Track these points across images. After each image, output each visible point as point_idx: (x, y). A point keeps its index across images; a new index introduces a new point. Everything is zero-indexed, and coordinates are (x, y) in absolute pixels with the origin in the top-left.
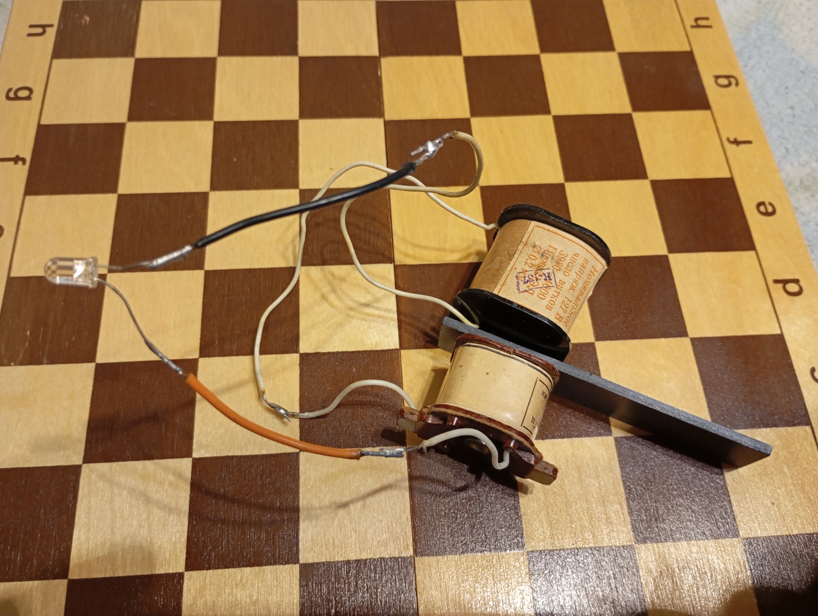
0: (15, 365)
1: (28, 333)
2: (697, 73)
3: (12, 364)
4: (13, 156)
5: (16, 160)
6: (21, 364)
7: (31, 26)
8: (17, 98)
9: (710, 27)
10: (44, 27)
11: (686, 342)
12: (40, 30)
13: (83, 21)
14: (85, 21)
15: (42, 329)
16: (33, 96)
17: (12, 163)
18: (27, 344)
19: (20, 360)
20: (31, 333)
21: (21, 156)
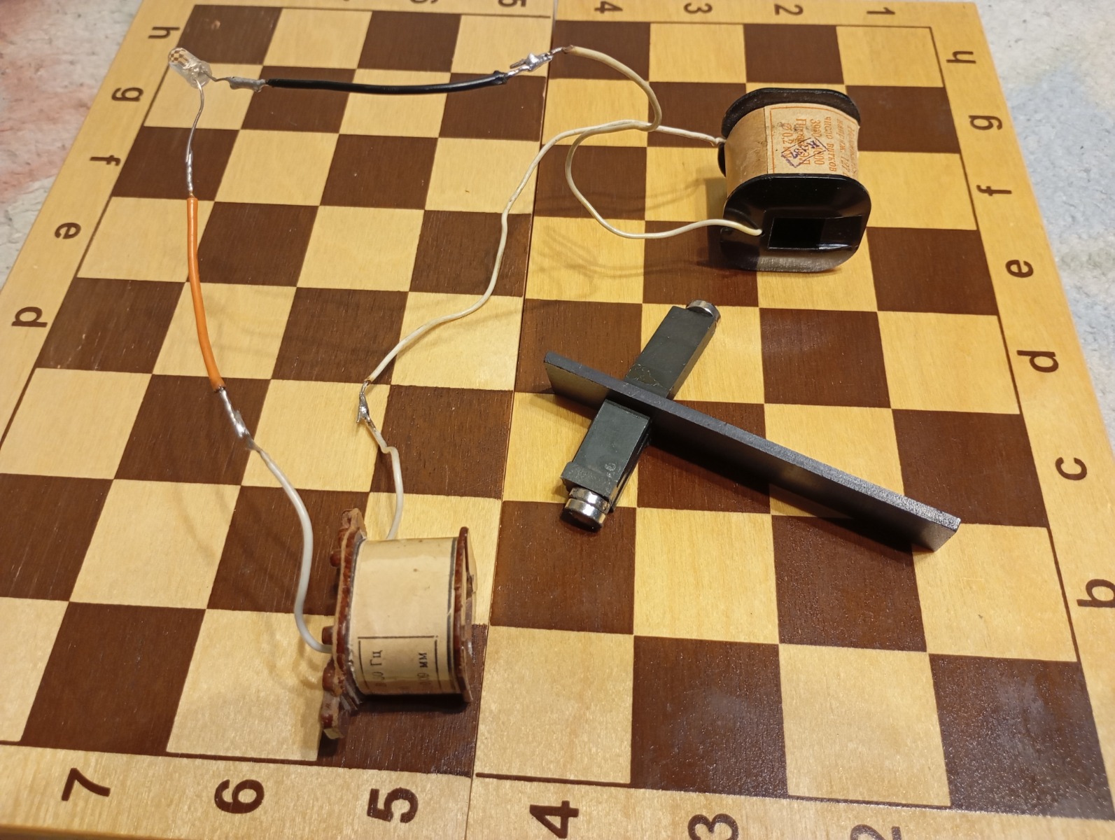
0: (61, 368)
1: (84, 336)
2: (948, 113)
3: (59, 367)
4: (107, 155)
5: (110, 160)
6: (69, 367)
7: (155, 28)
8: (124, 98)
9: (973, 62)
10: (168, 30)
11: (886, 414)
12: (163, 33)
13: (213, 27)
14: (216, 26)
15: (100, 334)
16: (142, 98)
17: (104, 163)
18: (80, 347)
19: (68, 363)
20: (86, 337)
21: (116, 156)
